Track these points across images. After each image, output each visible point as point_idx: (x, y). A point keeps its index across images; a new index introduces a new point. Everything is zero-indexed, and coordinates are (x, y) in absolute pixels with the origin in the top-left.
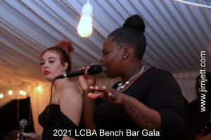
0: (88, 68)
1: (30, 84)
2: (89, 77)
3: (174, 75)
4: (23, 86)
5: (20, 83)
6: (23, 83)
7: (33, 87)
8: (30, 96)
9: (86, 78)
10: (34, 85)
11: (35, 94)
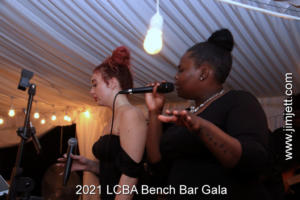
0: (158, 84)
1: (75, 108)
2: (158, 95)
3: (260, 100)
4: (67, 110)
5: (63, 107)
6: (68, 107)
7: (79, 112)
8: (76, 122)
9: (155, 97)
10: (81, 109)
11: (81, 121)
